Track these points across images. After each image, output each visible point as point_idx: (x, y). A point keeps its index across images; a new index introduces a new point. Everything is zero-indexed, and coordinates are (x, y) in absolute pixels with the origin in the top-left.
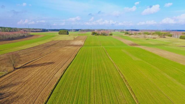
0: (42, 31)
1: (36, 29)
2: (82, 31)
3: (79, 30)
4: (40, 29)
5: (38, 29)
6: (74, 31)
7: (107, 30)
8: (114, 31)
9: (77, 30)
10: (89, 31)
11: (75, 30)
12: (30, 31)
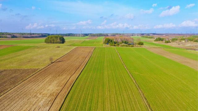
0: (40, 37)
1: (33, 34)
2: (92, 36)
3: (89, 35)
4: (38, 34)
5: (36, 34)
6: (82, 36)
7: (124, 34)
8: (133, 35)
9: (86, 35)
10: (101, 36)
11: (84, 34)
12: (22, 37)
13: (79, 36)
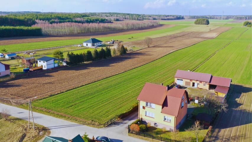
0: (175, 19)
1: (168, 16)
4: (173, 16)
5: (171, 16)
12: (160, 19)
13: (220, 19)
